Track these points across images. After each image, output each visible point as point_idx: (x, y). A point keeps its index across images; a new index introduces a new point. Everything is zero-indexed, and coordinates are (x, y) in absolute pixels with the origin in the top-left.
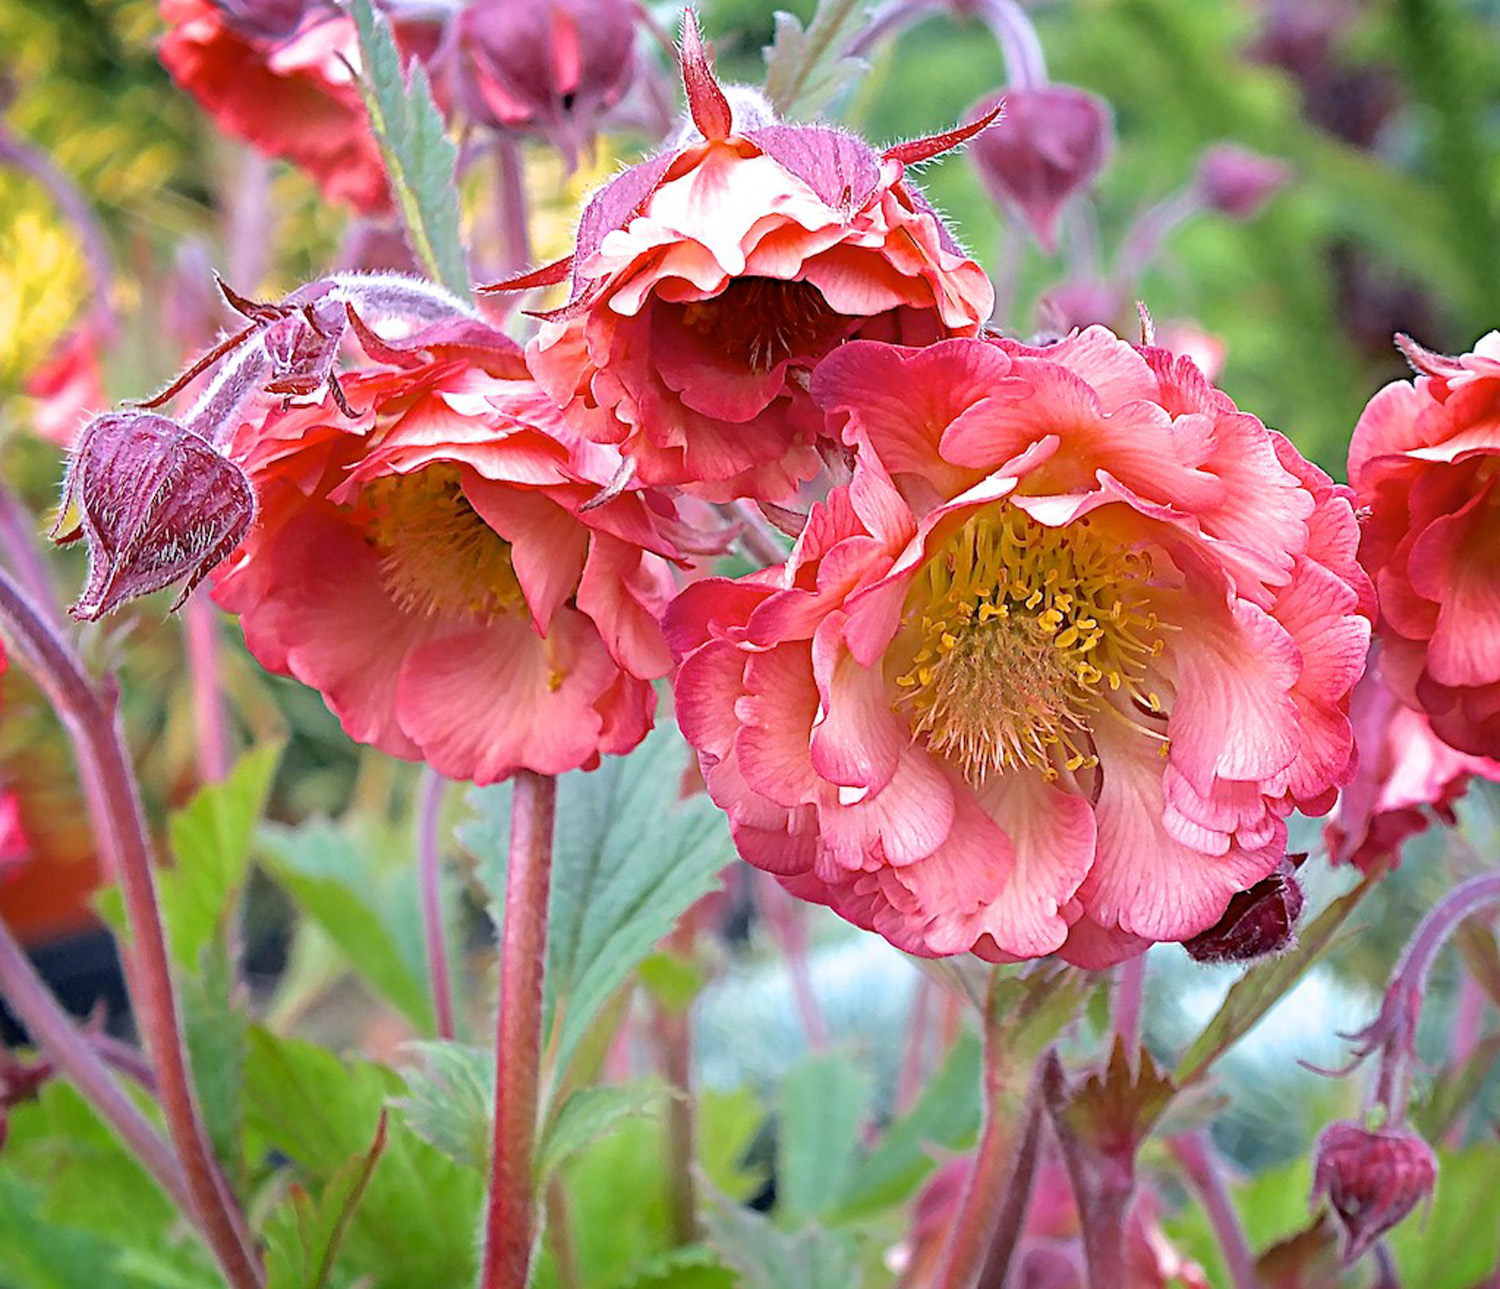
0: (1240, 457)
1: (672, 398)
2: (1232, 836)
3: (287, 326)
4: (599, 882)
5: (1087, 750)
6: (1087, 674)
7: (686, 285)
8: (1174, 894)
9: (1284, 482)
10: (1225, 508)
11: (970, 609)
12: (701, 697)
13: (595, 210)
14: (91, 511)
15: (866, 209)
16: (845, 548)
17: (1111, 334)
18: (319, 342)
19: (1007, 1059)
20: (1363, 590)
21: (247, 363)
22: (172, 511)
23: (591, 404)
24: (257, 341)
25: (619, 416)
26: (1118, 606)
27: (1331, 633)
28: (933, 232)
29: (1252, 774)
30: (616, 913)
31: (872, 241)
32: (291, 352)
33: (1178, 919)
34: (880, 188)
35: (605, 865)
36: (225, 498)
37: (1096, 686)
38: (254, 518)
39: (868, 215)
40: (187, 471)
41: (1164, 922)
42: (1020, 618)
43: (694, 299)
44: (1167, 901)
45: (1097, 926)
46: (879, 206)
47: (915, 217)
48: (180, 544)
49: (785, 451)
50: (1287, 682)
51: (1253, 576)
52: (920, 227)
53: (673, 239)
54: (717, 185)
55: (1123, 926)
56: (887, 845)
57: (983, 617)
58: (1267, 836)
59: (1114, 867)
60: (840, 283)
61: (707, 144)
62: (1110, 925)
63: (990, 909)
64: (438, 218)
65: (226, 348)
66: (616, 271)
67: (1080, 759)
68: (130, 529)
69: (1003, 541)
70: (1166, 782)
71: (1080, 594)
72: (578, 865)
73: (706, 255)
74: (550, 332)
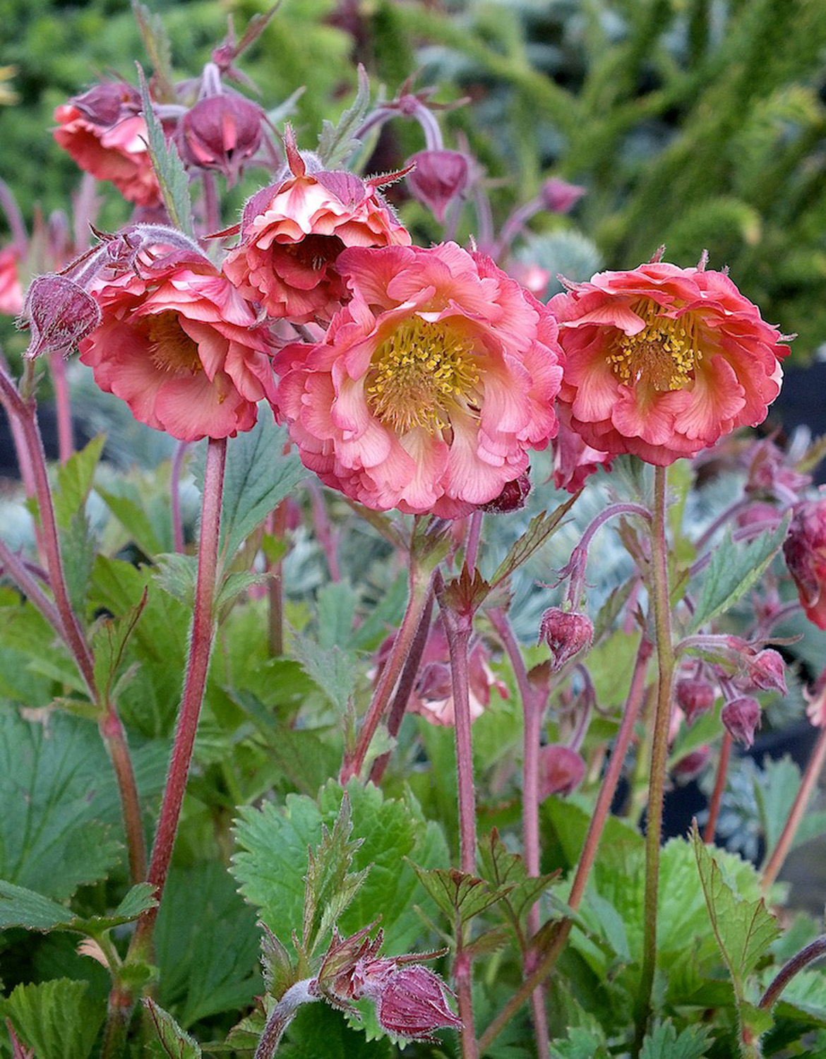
0: (509, 298)
1: (281, 281)
2: (506, 458)
3: (116, 243)
4: (246, 488)
5: (447, 421)
6: (447, 389)
7: (287, 237)
8: (481, 484)
9: (526, 308)
10: (504, 320)
11: (399, 360)
12: (288, 394)
13: (250, 207)
14: (34, 314)
15: (361, 206)
16: (345, 328)
17: (457, 245)
18: (129, 250)
19: (420, 571)
20: (560, 355)
21: (100, 258)
22: (66, 315)
23: (249, 285)
24: (104, 250)
25: (261, 290)
26: (459, 360)
27: (547, 373)
28: (387, 216)
29: (513, 430)
30: (253, 501)
31: (363, 219)
32: (117, 254)
33: (482, 494)
34: (365, 198)
35: (249, 482)
36: (88, 311)
37: (451, 393)
38: (99, 320)
39: (361, 209)
40: (73, 299)
41: (477, 495)
42: (419, 364)
43: (291, 243)
44: (478, 487)
45: (449, 498)
46: (365, 205)
47: (380, 210)
48: (69, 329)
49: (327, 304)
50: (527, 390)
51: (514, 347)
52: (381, 214)
53: (283, 219)
54: (300, 197)
55: (460, 498)
56: (362, 458)
57: (404, 362)
58: (520, 458)
59: (457, 474)
60: (349, 235)
61: (295, 179)
62: (455, 498)
63: (405, 489)
64: (181, 205)
65: (92, 252)
66: (259, 231)
67: (443, 425)
68: (49, 322)
69: (414, 336)
70: (479, 436)
71: (445, 356)
72: (238, 481)
73: (295, 225)
74: (231, 256)
